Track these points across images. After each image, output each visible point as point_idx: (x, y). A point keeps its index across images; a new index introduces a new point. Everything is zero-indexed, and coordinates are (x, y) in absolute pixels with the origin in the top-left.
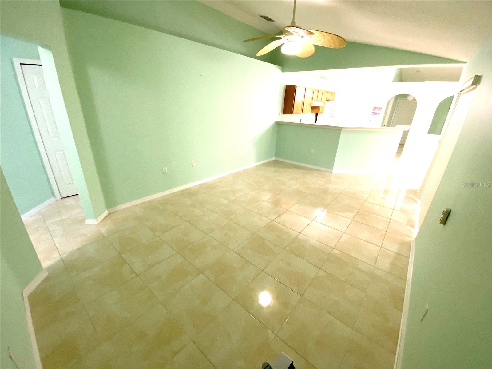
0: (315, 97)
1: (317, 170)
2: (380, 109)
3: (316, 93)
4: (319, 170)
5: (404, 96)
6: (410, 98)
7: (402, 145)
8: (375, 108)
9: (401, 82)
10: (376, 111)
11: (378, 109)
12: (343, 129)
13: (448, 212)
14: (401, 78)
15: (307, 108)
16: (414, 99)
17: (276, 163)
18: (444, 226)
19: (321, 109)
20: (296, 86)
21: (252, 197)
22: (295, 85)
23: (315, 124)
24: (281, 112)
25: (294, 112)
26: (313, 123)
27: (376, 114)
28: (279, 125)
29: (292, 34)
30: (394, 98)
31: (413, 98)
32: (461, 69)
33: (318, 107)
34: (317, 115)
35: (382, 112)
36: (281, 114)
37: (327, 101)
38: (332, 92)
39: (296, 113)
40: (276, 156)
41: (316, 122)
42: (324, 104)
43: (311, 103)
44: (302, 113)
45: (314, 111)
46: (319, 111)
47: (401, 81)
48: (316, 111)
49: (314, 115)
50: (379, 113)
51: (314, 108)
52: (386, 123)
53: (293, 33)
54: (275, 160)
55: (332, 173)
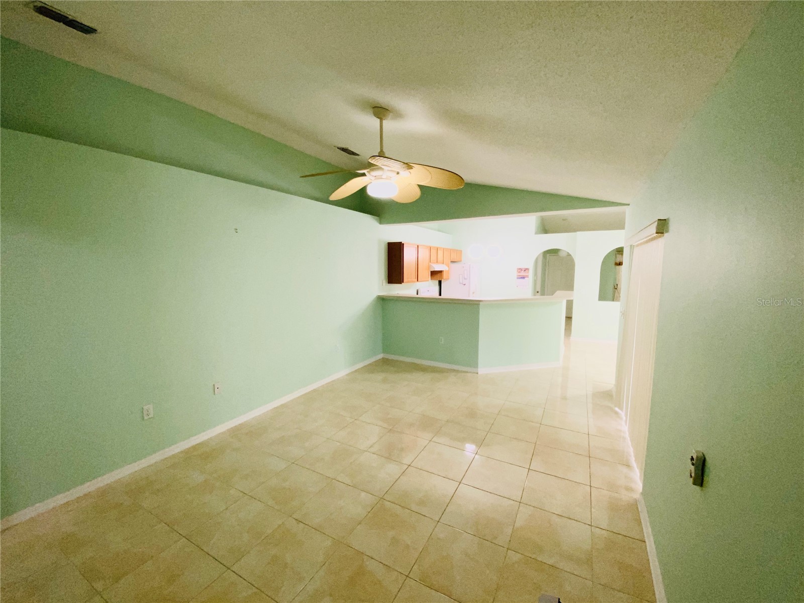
0: (433, 258)
1: (454, 370)
2: (527, 271)
3: (433, 252)
4: (457, 371)
5: (554, 252)
6: (561, 254)
7: (569, 318)
8: (521, 269)
9: (546, 233)
10: (522, 274)
11: (525, 270)
12: (480, 303)
13: (702, 460)
14: (545, 228)
15: (425, 273)
16: (569, 255)
17: (386, 365)
18: (702, 490)
19: (444, 274)
20: (403, 244)
21: (338, 444)
22: (401, 242)
23: (440, 297)
24: (384, 281)
25: (404, 281)
26: (436, 295)
27: (523, 278)
28: (382, 300)
29: (380, 168)
30: (542, 255)
31: (567, 254)
32: (624, 213)
33: (441, 272)
34: (440, 282)
35: (531, 273)
36: (384, 284)
37: (452, 262)
38: (457, 250)
39: (408, 282)
40: (384, 351)
41: (440, 295)
42: (448, 267)
43: (429, 267)
44: (418, 281)
45: (436, 276)
46: (442, 276)
47: (546, 231)
48: (438, 277)
49: (437, 282)
50: (527, 276)
51: (434, 274)
52: (538, 289)
53: (382, 167)
54: (383, 358)
55: (477, 373)
